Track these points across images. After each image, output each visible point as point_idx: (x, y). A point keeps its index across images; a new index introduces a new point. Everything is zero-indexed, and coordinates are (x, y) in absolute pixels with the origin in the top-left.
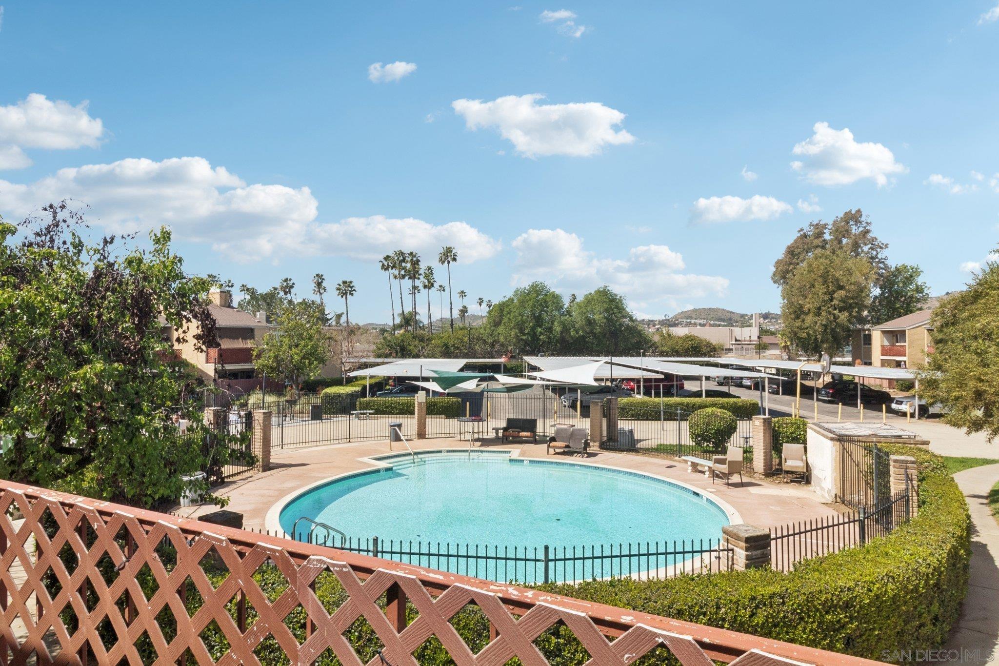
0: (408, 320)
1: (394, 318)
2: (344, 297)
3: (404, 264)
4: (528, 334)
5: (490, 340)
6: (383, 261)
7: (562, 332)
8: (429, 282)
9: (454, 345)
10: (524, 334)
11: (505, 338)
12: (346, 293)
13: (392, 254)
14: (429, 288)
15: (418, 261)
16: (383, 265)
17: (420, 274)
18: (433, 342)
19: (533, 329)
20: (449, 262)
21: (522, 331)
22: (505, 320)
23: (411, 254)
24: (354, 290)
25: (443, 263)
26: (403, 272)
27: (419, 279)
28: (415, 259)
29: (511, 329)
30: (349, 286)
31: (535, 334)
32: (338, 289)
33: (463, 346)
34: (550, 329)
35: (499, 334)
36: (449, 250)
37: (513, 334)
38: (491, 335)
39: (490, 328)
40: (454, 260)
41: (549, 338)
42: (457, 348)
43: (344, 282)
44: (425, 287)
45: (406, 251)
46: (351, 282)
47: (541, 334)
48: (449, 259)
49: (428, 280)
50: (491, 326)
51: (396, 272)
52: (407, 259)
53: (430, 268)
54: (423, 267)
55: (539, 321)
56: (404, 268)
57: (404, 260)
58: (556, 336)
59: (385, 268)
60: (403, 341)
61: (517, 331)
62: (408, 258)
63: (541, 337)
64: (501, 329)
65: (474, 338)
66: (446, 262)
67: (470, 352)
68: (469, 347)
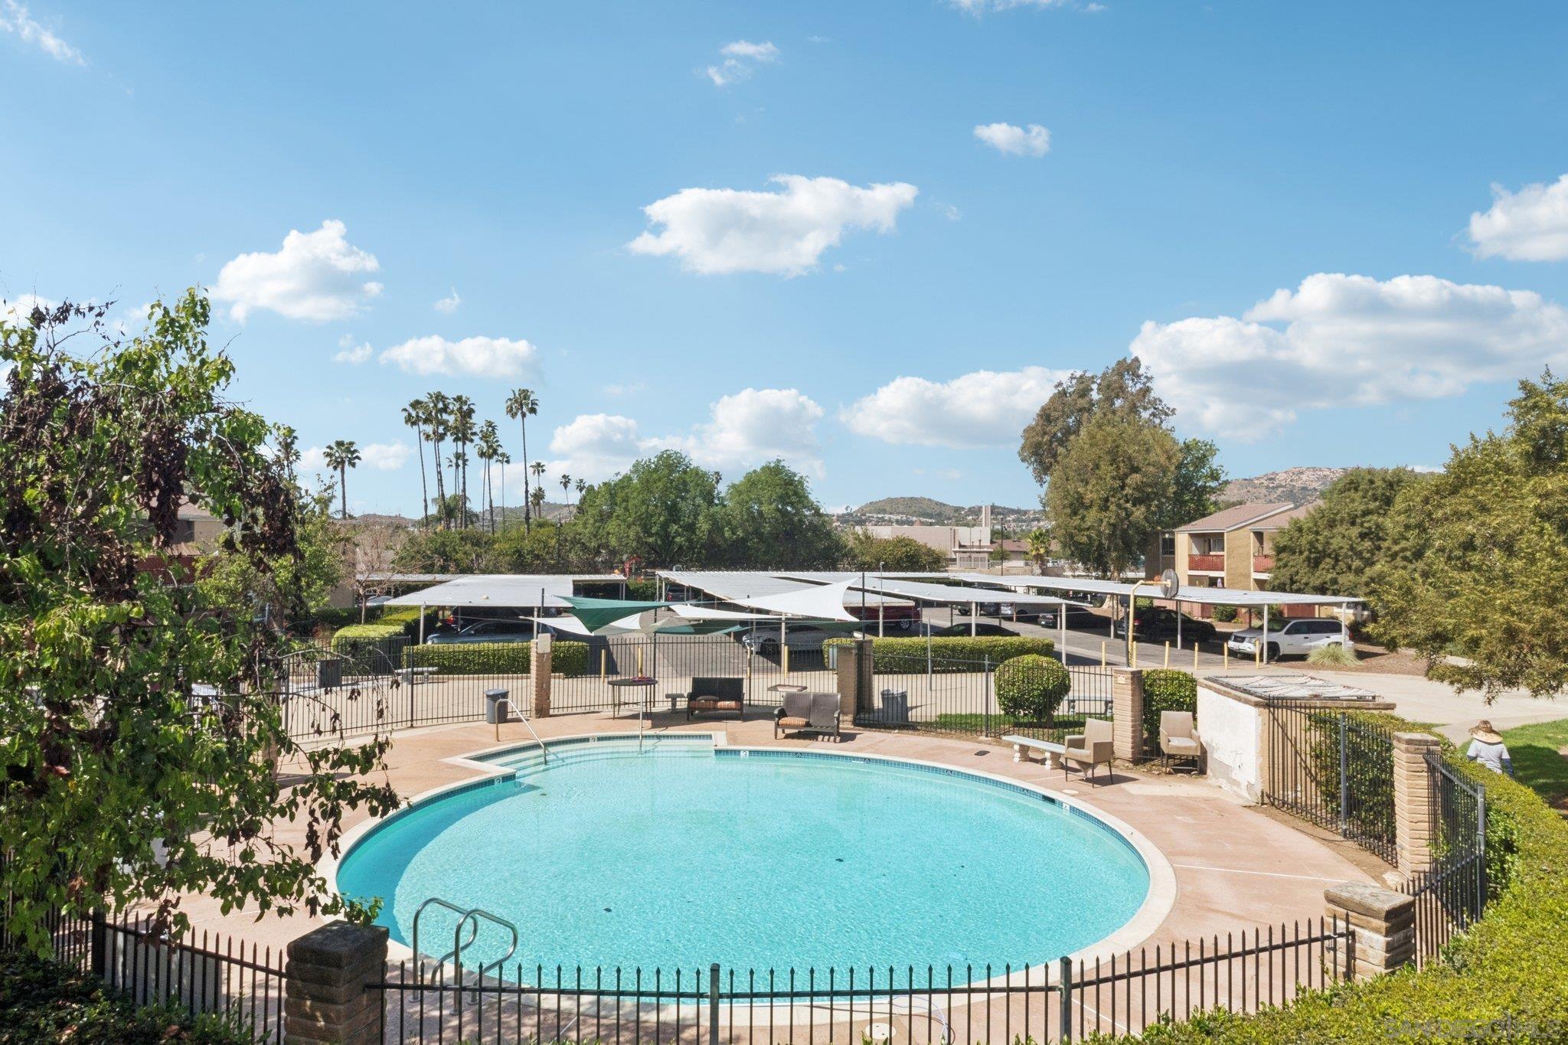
0: (452, 509)
1: (426, 507)
2: (339, 469)
3: (445, 416)
4: (657, 534)
5: (593, 544)
6: (411, 410)
7: (710, 532)
8: (489, 447)
9: (532, 552)
10: (651, 535)
11: (619, 540)
12: (343, 462)
13: (424, 398)
14: (490, 457)
15: (471, 412)
16: (410, 415)
17: (474, 434)
18: (496, 546)
19: (665, 526)
20: (524, 415)
21: (647, 531)
22: (619, 511)
23: (459, 399)
24: (358, 457)
25: (514, 416)
26: (441, 430)
27: (472, 441)
28: (465, 408)
29: (629, 527)
30: (348, 450)
31: (667, 535)
32: (328, 455)
33: (547, 553)
34: (691, 528)
35: (608, 533)
36: (525, 394)
37: (632, 534)
38: (595, 536)
39: (593, 524)
40: (533, 411)
41: (689, 540)
42: (537, 557)
43: (340, 444)
44: (482, 455)
45: (450, 394)
46: (351, 444)
47: (678, 534)
48: (525, 409)
49: (487, 442)
50: (596, 521)
51: (429, 428)
52: (451, 406)
53: (490, 424)
54: (478, 421)
55: (673, 513)
56: (444, 423)
57: (445, 410)
58: (701, 538)
59: (411, 421)
60: (443, 544)
61: (639, 529)
62: (454, 406)
63: (678, 539)
64: (612, 526)
65: (566, 540)
66: (519, 415)
67: (559, 563)
68: (559, 556)
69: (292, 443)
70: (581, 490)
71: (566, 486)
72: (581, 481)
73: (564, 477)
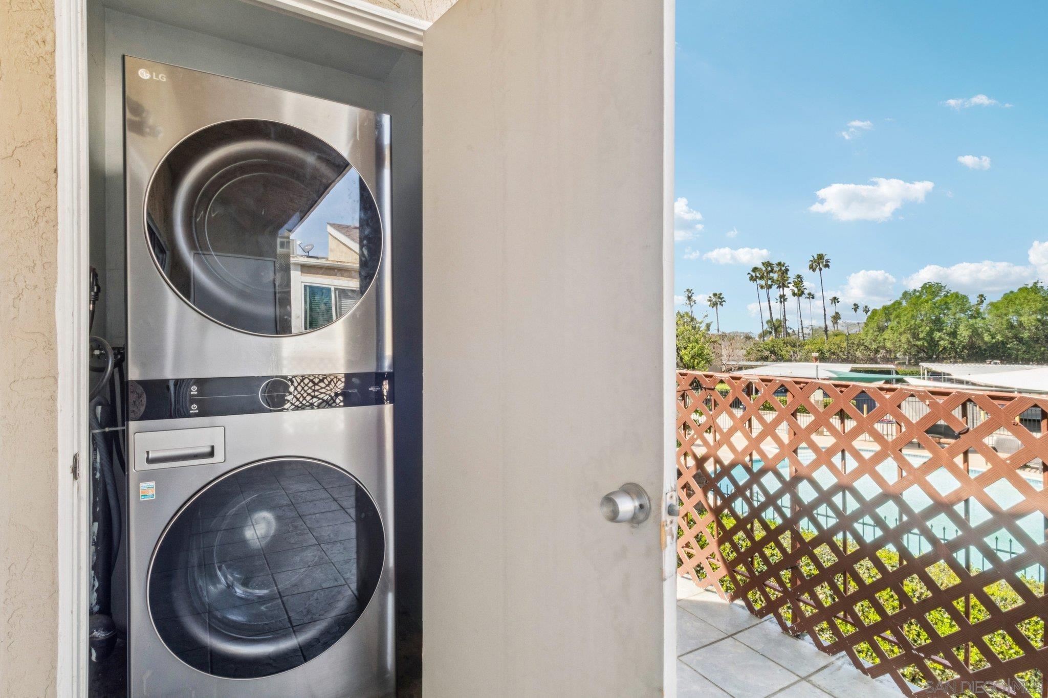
0: (777, 327)
1: (763, 325)
2: (715, 307)
3: (772, 275)
4: (923, 339)
5: (874, 346)
6: (752, 273)
7: (970, 337)
8: (799, 290)
9: (829, 351)
10: (919, 339)
11: (894, 343)
12: (717, 304)
13: (760, 266)
14: (800, 295)
15: (787, 270)
16: (752, 275)
17: (790, 283)
18: (806, 347)
19: (930, 333)
20: (821, 269)
21: (915, 336)
22: (893, 324)
23: (779, 264)
24: (724, 301)
25: (814, 270)
26: (770, 282)
27: (788, 287)
28: (783, 268)
29: (901, 334)
30: (719, 298)
31: (932, 339)
32: (710, 301)
33: (841, 351)
34: (954, 334)
35: (885, 339)
36: (820, 257)
37: (903, 339)
38: (874, 341)
39: (873, 334)
40: (827, 266)
41: (952, 343)
42: (834, 354)
43: (715, 295)
44: (794, 294)
45: (774, 261)
46: (721, 294)
47: (941, 339)
48: (821, 266)
49: (797, 287)
51: (763, 282)
52: (775, 269)
53: (799, 276)
54: (792, 276)
55: (938, 324)
56: (771, 279)
57: (772, 271)
58: (962, 342)
59: (753, 279)
60: (773, 346)
61: (909, 336)
62: (777, 269)
63: (942, 343)
64: (887, 334)
65: (853, 343)
66: (818, 269)
67: (848, 358)
68: (849, 353)
69: (691, 296)
70: (867, 313)
71: (856, 311)
72: (866, 307)
73: (855, 305)
